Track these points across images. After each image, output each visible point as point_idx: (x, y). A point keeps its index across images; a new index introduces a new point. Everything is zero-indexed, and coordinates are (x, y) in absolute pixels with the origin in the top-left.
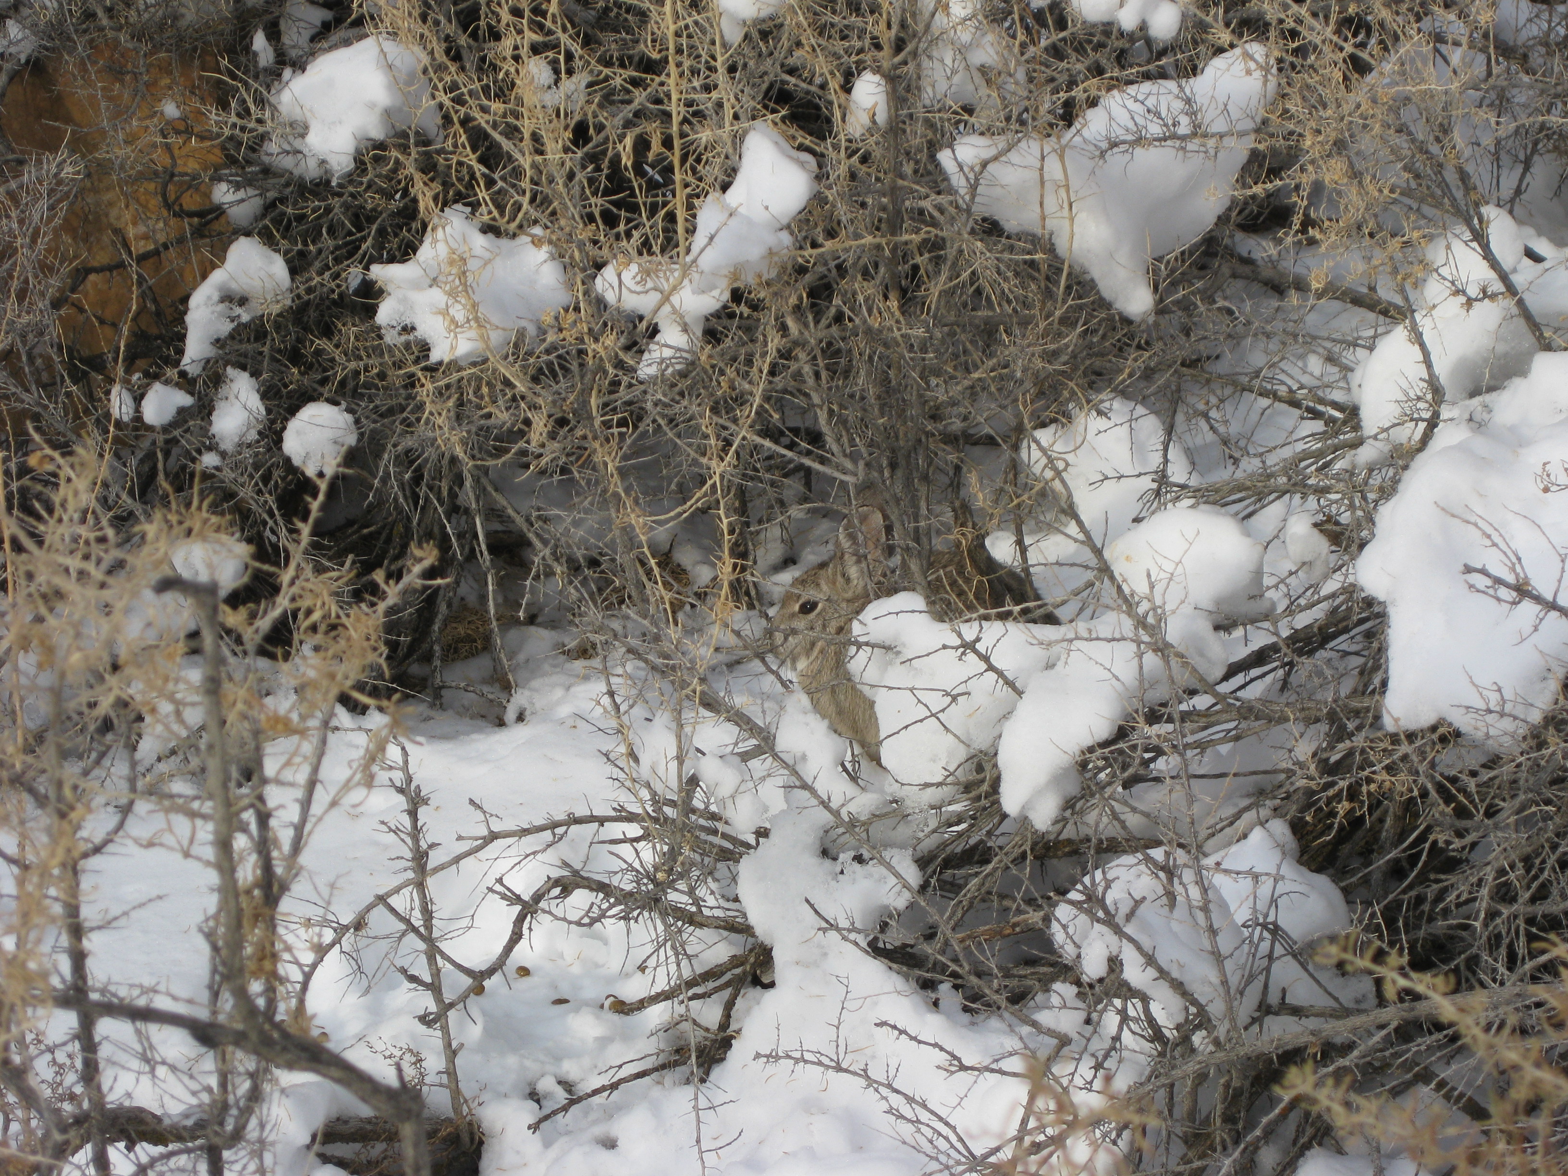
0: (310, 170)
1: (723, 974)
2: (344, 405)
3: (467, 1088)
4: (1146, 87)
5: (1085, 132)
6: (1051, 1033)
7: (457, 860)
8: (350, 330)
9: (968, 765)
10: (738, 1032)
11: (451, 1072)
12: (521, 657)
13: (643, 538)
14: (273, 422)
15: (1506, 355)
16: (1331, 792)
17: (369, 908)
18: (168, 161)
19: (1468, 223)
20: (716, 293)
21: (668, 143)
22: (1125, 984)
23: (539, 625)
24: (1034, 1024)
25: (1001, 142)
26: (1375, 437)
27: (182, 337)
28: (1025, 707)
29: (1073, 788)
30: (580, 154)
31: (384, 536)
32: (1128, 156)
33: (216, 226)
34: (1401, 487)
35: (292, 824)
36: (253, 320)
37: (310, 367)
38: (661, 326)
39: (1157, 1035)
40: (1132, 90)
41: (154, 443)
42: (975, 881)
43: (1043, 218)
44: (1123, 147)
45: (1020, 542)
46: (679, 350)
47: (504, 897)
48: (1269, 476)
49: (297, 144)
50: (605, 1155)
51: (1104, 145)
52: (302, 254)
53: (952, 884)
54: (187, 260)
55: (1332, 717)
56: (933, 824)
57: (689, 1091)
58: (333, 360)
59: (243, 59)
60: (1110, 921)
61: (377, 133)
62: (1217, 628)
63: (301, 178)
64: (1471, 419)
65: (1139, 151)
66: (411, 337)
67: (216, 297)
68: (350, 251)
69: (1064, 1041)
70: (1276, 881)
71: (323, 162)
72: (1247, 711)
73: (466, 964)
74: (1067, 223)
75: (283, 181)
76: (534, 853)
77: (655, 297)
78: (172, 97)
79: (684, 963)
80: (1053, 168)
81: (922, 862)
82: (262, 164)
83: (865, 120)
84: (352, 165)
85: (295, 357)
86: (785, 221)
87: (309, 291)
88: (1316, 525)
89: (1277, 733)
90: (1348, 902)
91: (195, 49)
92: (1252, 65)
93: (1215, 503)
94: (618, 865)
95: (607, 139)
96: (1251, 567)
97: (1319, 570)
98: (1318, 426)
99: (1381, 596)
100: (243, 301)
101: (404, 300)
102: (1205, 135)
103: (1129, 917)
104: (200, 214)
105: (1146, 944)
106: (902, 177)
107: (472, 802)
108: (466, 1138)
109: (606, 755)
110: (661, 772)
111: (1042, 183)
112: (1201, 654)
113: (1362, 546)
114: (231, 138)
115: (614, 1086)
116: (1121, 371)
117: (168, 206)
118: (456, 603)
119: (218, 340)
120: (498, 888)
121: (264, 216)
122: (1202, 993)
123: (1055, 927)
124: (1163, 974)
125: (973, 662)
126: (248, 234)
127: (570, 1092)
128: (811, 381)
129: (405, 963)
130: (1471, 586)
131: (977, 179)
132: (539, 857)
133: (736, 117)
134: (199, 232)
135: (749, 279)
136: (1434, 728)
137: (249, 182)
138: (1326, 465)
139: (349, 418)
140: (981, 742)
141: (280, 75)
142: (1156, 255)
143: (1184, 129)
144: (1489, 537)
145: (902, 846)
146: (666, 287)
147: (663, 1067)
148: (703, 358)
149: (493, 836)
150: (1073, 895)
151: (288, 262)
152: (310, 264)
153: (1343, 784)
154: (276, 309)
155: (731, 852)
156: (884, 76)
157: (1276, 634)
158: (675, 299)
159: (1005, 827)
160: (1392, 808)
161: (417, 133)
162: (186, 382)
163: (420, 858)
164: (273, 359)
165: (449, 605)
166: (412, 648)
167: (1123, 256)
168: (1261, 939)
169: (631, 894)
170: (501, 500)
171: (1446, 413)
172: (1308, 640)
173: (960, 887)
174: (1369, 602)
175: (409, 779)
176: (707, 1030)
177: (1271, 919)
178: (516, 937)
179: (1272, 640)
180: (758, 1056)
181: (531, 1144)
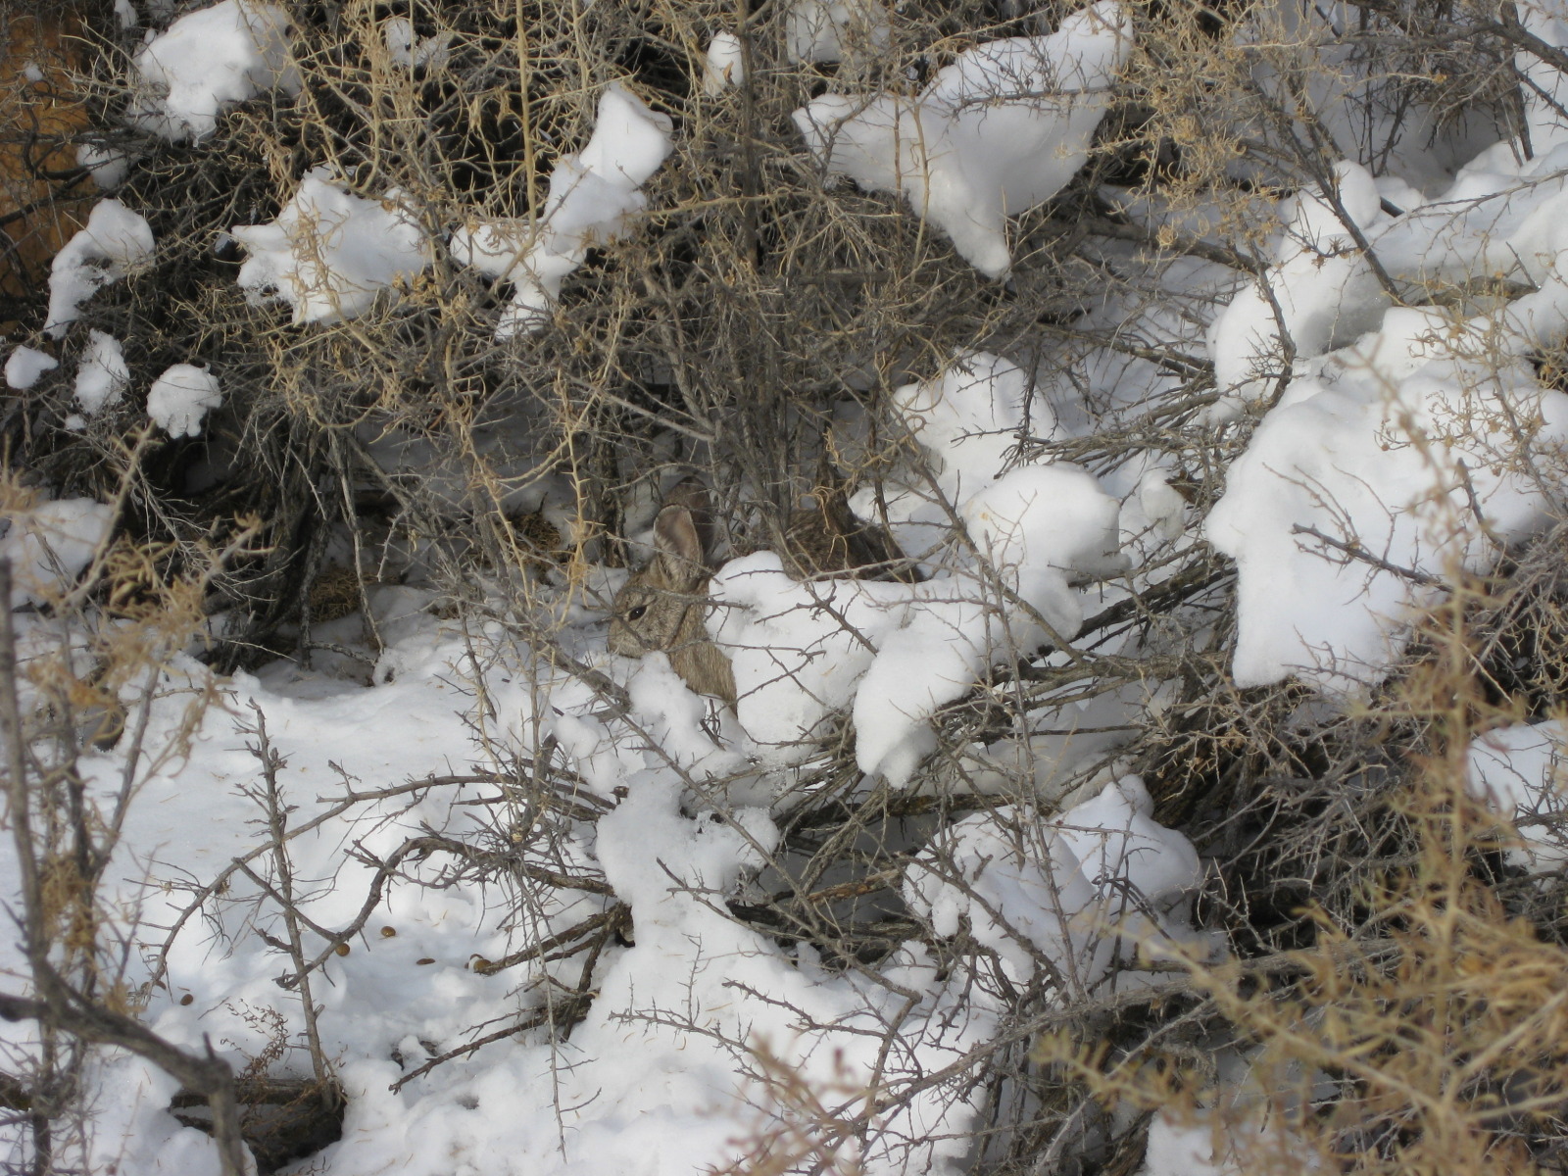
0: (175, 133)
1: (584, 933)
2: (208, 366)
3: (328, 1050)
4: (1000, 45)
5: (938, 91)
6: (901, 990)
7: (318, 822)
8: (215, 293)
9: (823, 725)
10: (598, 991)
11: (312, 1034)
12: (391, 617)
13: (496, 500)
14: (135, 384)
15: (1358, 310)
16: (1181, 748)
17: (229, 871)
18: (30, 123)
19: (1320, 179)
20: (570, 254)
21: (516, 104)
22: (973, 942)
23: (409, 584)
24: (885, 982)
25: (855, 100)
26: (1227, 394)
27: (46, 300)
28: (879, 665)
29: (928, 746)
30: (430, 116)
31: (251, 498)
32: (981, 115)
33: (82, 188)
34: (1251, 443)
35: (115, 794)
36: (115, 284)
37: (175, 329)
38: (518, 287)
39: (1008, 992)
40: (985, 48)
41: (20, 406)
42: (833, 839)
43: (899, 177)
44: (976, 106)
45: (879, 500)
46: (536, 310)
47: (361, 859)
48: (1124, 433)
49: (160, 105)
50: (466, 1116)
51: (957, 104)
52: (166, 216)
53: (811, 842)
54: (51, 222)
55: (1185, 670)
56: (791, 782)
57: (547, 1051)
58: (196, 322)
59: (105, 21)
60: (958, 881)
61: (239, 94)
62: (1072, 585)
63: (165, 139)
64: (1322, 375)
65: (991, 110)
66: (274, 299)
67: (79, 260)
68: (213, 213)
69: (915, 999)
70: (1126, 838)
71: (185, 124)
72: (1102, 668)
73: (325, 926)
74: (922, 181)
75: (145, 142)
76: (395, 814)
77: (508, 258)
78: (35, 59)
79: (542, 925)
80: (908, 126)
81: (780, 821)
82: (125, 125)
83: (721, 79)
84: (214, 126)
85: (160, 319)
86: (640, 182)
87: (174, 252)
88: (1169, 482)
89: (1130, 690)
90: (1201, 858)
91: (59, 11)
92: (1099, 25)
93: (1070, 460)
94: (473, 826)
95: (456, 101)
96: (1106, 524)
97: (1174, 525)
98: (1175, 382)
99: (1230, 551)
100: (106, 263)
101: (266, 262)
102: (1058, 93)
103: (977, 875)
104: (65, 176)
105: (994, 902)
106: (759, 137)
107: (332, 764)
108: (328, 1100)
109: (463, 717)
110: (518, 733)
111: (898, 141)
112: (1056, 610)
113: (1214, 502)
114: (94, 99)
115: (475, 1046)
116: (979, 328)
117: (32, 169)
118: (325, 563)
119: (82, 303)
120: (358, 851)
121: (128, 177)
122: (1051, 951)
123: (907, 886)
124: (1010, 931)
125: (828, 622)
126: (111, 196)
127: (432, 1052)
128: (668, 342)
129: (263, 925)
130: (1300, 546)
131: (832, 139)
132: (401, 819)
133: (593, 76)
134: (62, 195)
135: (602, 241)
136: (1284, 683)
137: (112, 144)
138: (1181, 422)
139: (213, 379)
140: (837, 700)
141: (143, 36)
142: (1013, 212)
143: (1037, 86)
144: (1317, 497)
145: (760, 805)
146: (518, 248)
147: (524, 1027)
148: (558, 319)
149: (354, 798)
150: (922, 855)
151: (152, 224)
152: (174, 226)
153: (1194, 740)
154: (139, 271)
155: (592, 812)
156: (737, 35)
157: (1132, 591)
158: (529, 261)
159: (863, 785)
160: (1246, 763)
161: (278, 94)
162: (50, 345)
163: (278, 821)
164: (138, 321)
165: (318, 566)
166: (281, 609)
167: (979, 214)
168: (1112, 895)
169: (487, 854)
170: (367, 460)
171: (1297, 369)
172: (1165, 596)
173: (819, 845)
174: (1220, 559)
175: (266, 743)
176: (568, 989)
177: (1122, 875)
178: (374, 898)
179: (1125, 596)
180: (613, 1016)
181: (393, 1105)
